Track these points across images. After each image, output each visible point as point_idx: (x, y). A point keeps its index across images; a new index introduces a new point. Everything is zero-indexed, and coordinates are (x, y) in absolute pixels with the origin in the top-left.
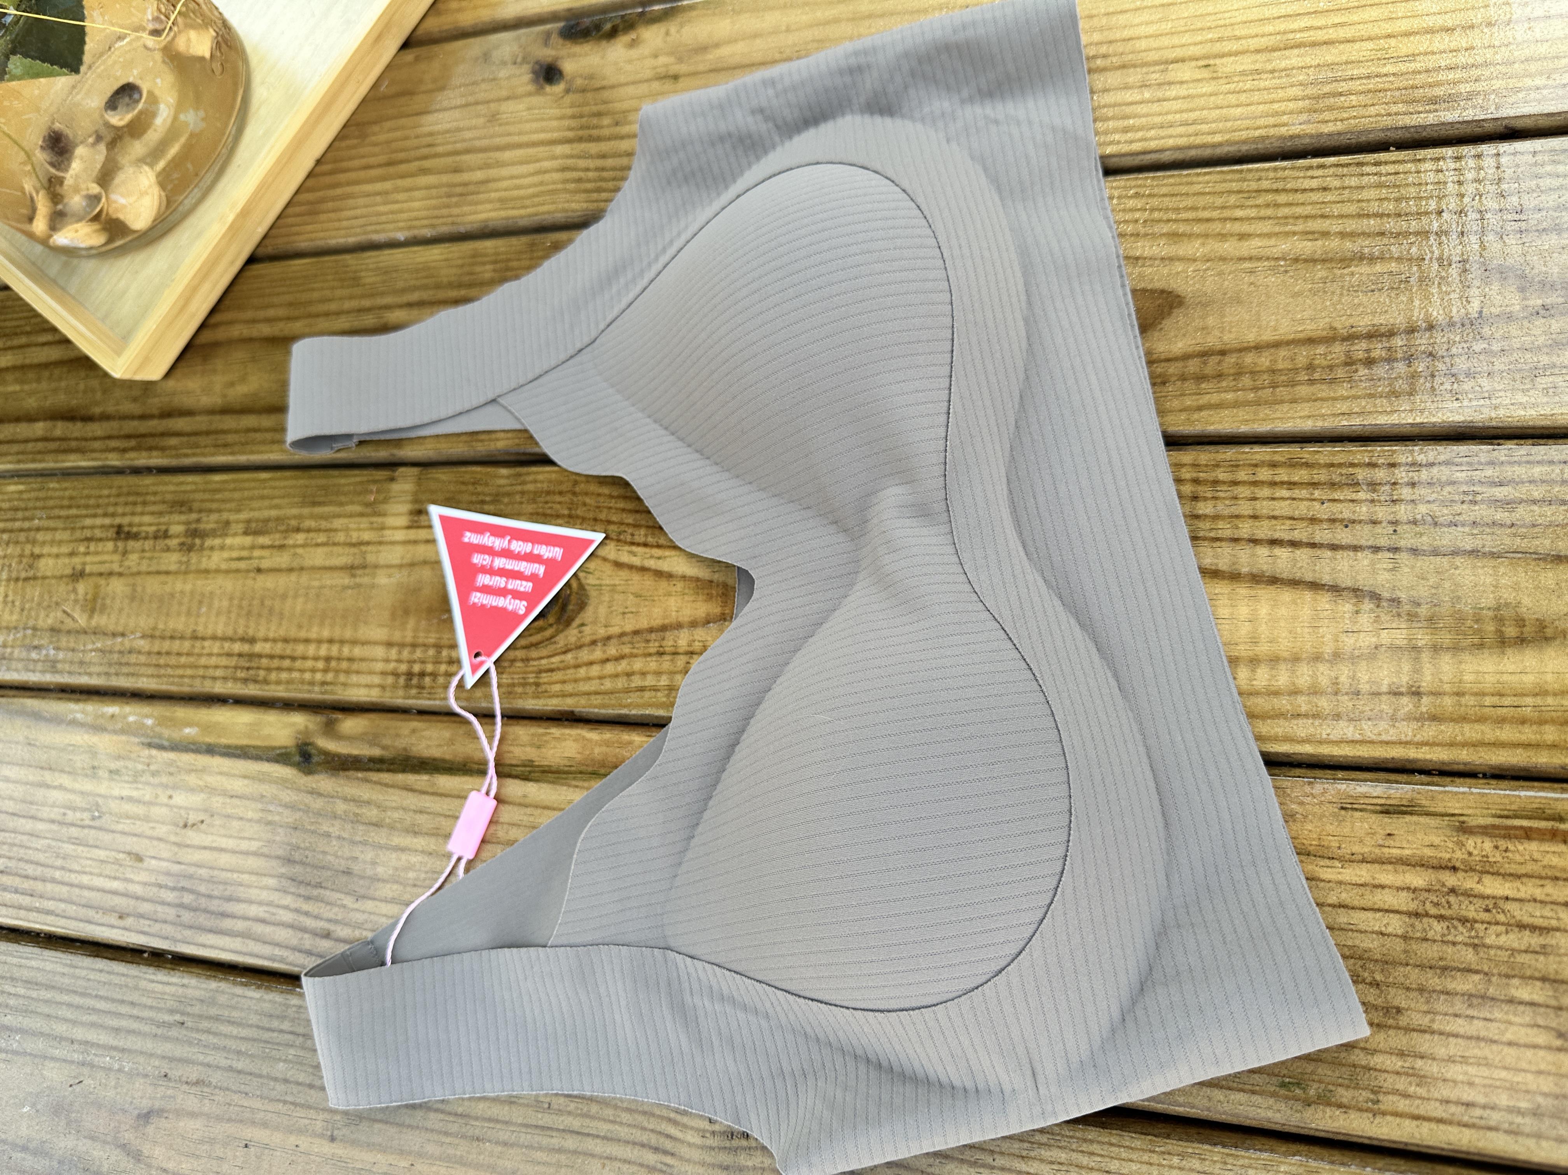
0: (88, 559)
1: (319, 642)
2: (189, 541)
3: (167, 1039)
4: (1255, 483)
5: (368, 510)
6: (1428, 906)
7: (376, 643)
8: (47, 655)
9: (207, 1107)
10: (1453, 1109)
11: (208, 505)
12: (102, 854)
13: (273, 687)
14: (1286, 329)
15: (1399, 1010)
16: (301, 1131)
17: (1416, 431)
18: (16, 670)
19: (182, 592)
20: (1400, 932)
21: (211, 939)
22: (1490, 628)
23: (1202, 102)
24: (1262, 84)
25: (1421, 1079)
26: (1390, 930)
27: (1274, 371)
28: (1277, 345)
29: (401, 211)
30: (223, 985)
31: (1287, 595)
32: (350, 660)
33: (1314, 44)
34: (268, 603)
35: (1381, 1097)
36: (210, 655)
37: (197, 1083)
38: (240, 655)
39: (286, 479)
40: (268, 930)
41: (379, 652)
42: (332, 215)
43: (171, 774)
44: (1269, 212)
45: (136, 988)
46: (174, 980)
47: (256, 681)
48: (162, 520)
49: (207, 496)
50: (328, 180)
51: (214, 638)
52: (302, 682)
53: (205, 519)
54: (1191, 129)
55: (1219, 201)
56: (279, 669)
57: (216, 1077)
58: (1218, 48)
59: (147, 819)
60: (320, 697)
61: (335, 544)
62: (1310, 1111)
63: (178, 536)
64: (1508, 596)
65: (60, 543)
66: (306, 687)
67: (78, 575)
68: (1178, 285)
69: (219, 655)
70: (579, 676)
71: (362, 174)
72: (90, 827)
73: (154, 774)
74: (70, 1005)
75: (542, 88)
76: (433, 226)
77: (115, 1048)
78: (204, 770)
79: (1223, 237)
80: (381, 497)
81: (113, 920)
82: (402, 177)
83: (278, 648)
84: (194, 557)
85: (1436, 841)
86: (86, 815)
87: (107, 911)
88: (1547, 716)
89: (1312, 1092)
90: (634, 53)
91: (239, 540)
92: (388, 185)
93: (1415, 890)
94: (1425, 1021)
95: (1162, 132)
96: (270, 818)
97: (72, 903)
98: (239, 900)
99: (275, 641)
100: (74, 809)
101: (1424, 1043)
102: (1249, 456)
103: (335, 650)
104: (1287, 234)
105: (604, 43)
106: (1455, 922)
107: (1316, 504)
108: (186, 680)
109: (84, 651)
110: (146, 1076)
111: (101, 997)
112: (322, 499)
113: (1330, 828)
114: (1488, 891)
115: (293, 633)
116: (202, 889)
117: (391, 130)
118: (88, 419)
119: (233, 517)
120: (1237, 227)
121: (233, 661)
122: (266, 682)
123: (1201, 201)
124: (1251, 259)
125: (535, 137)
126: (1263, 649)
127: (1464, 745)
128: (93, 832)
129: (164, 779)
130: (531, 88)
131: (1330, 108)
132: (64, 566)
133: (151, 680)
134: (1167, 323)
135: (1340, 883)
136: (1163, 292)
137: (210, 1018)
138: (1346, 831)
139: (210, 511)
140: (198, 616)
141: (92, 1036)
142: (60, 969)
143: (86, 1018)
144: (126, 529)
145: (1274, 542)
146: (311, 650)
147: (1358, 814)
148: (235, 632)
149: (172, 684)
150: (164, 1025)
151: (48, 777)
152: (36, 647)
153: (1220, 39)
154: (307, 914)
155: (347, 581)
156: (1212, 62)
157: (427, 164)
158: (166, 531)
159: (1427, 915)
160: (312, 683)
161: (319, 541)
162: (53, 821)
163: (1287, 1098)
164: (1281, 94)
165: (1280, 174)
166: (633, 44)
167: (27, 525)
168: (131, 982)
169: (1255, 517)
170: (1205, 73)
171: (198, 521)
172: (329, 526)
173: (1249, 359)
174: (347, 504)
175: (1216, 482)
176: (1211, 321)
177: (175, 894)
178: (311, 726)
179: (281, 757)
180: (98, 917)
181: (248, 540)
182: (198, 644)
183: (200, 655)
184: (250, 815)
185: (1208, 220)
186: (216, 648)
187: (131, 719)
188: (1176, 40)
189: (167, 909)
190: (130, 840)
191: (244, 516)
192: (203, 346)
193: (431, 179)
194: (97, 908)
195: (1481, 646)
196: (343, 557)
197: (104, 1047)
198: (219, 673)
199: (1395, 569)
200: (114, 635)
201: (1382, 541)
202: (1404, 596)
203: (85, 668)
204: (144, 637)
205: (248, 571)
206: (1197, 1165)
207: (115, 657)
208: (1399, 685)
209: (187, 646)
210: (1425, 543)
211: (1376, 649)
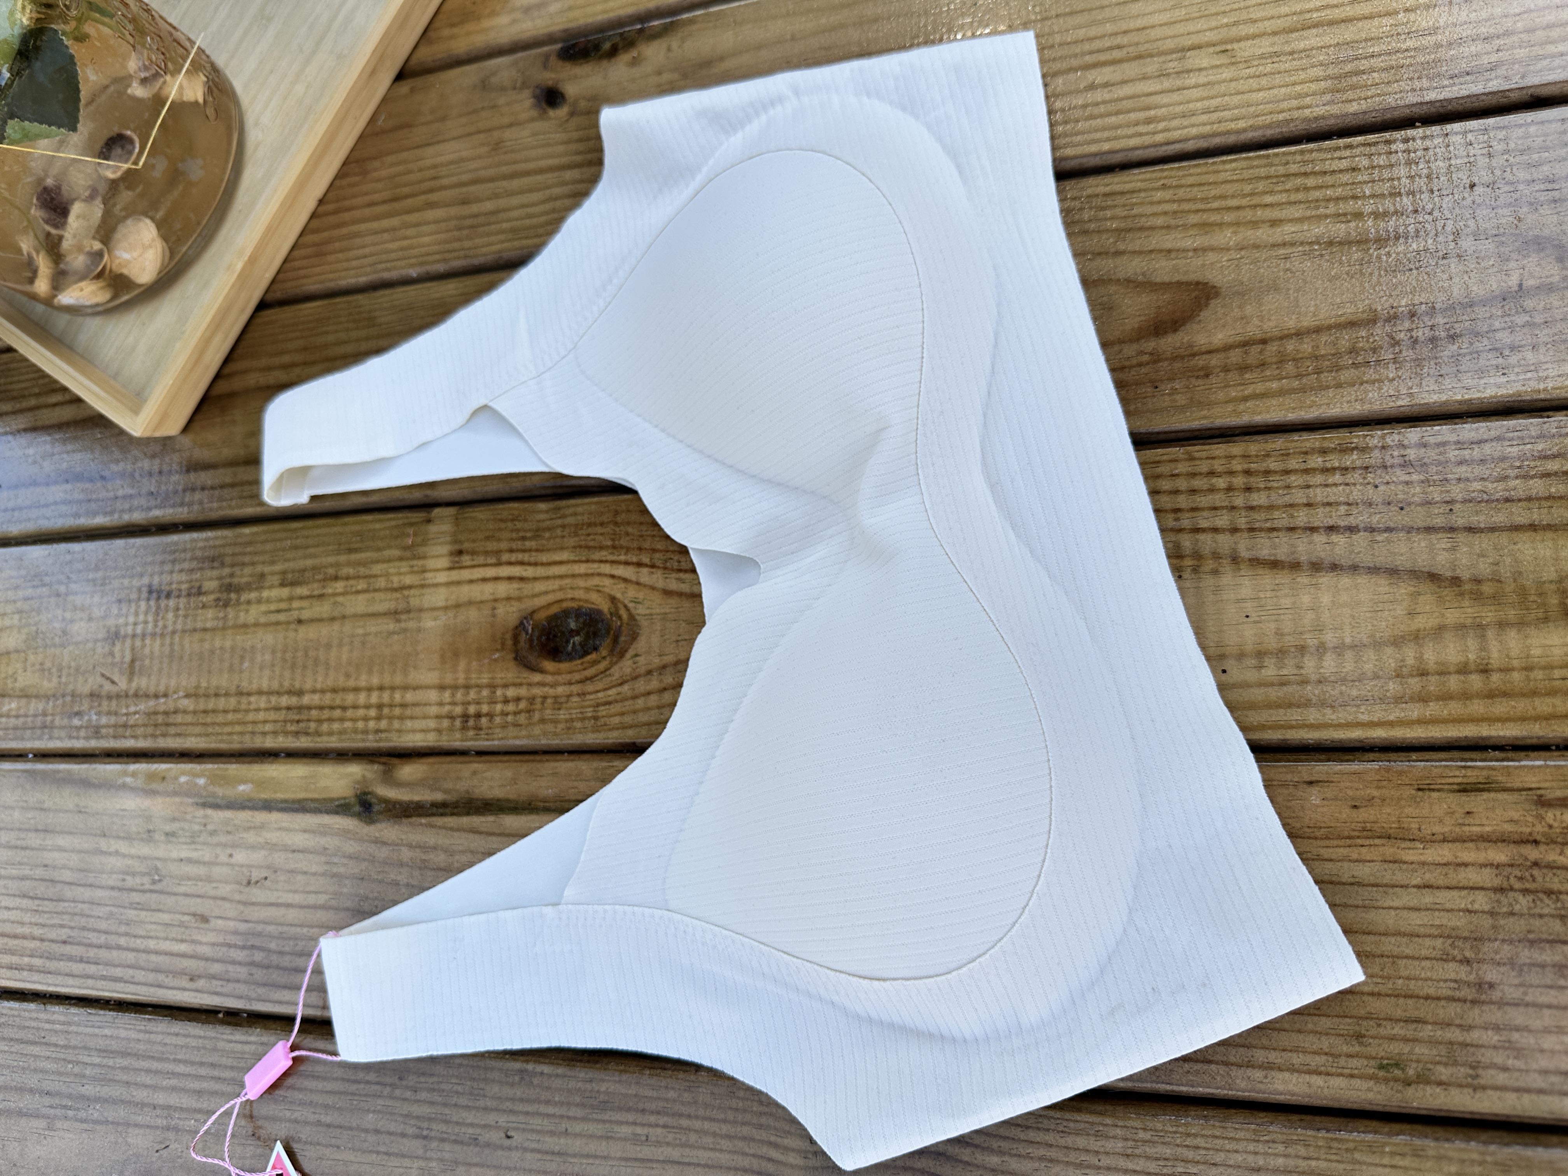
0: (121, 620)
1: (369, 689)
2: (224, 596)
4: (1307, 471)
5: (408, 554)
6: (1512, 880)
7: (428, 687)
8: (90, 720)
10: (1553, 1079)
11: (240, 559)
12: (166, 917)
13: (325, 738)
14: (1326, 313)
15: (1491, 986)
17: (1465, 408)
18: (59, 738)
19: (222, 648)
20: (1486, 908)
22: (1554, 600)
23: (1223, 88)
24: (1282, 67)
25: (1518, 1052)
26: (1476, 906)
27: (1316, 358)
28: (1318, 330)
29: (411, 247)
31: (1347, 580)
32: (403, 706)
33: (1332, 23)
34: (311, 653)
35: (1480, 1072)
36: (258, 710)
38: (289, 708)
39: (317, 527)
41: (433, 695)
42: (340, 256)
43: (229, 832)
44: (1300, 196)
45: (215, 1049)
46: (253, 1039)
47: (307, 734)
48: (195, 577)
49: (238, 549)
50: (332, 219)
51: (260, 693)
52: (356, 731)
53: (238, 572)
54: (1214, 116)
55: (1248, 188)
56: (330, 720)
58: (1234, 32)
59: (209, 879)
60: (375, 745)
61: (375, 590)
62: (1410, 1092)
63: (212, 592)
66: (360, 736)
67: (113, 637)
68: (1214, 277)
69: (266, 709)
70: (637, 707)
71: (367, 212)
72: (151, 891)
73: (213, 833)
74: (148, 1071)
75: (545, 112)
76: (445, 260)
77: (199, 1111)
78: (262, 827)
79: (1255, 224)
80: (419, 540)
81: (185, 983)
82: (409, 212)
83: (328, 699)
84: (231, 612)
85: (1516, 815)
86: (146, 880)
87: (176, 974)
89: (1411, 1072)
90: (636, 72)
91: (275, 593)
92: (395, 221)
93: (1498, 866)
94: (1518, 995)
95: (1186, 122)
96: (335, 870)
97: (140, 968)
99: (323, 691)
100: (134, 874)
101: (1519, 1016)
102: (1298, 444)
103: (386, 697)
104: (1320, 218)
105: (605, 63)
106: (1541, 895)
107: (1370, 488)
108: (235, 737)
109: (127, 714)
111: (180, 1061)
112: (356, 546)
113: (1408, 811)
115: (341, 682)
116: (273, 945)
117: (392, 165)
119: (267, 569)
120: (1269, 214)
121: (281, 715)
122: (318, 734)
123: (1229, 189)
124: (1284, 244)
125: (543, 163)
126: (1328, 637)
127: (1537, 718)
128: (154, 896)
129: (223, 838)
130: (534, 113)
131: (1353, 87)
133: (199, 739)
134: (1204, 314)
135: (1424, 864)
136: (1198, 283)
138: (1425, 812)
139: (243, 564)
140: (241, 672)
141: (174, 1100)
142: (133, 1035)
143: (166, 1082)
144: (157, 588)
145: (1330, 529)
146: (362, 698)
147: (1435, 795)
148: (281, 685)
149: (221, 741)
151: (103, 844)
152: (78, 714)
153: (1236, 23)
155: (393, 627)
156: (1229, 47)
157: (433, 197)
158: (200, 587)
159: (1512, 889)
160: (366, 732)
161: (359, 588)
162: (113, 888)
163: (1386, 1080)
164: (1302, 75)
165: (1307, 157)
166: (635, 62)
168: (208, 1044)
169: (1309, 505)
170: (1223, 59)
171: (232, 575)
172: (368, 572)
173: (1290, 346)
174: (384, 549)
175: (1267, 472)
176: (1249, 310)
177: (246, 952)
178: (369, 775)
179: (341, 808)
180: (168, 981)
181: (285, 592)
182: (244, 700)
183: (247, 711)
184: (314, 868)
185: (1238, 208)
186: (263, 702)
187: (183, 779)
188: (1191, 27)
189: (239, 969)
190: (192, 901)
191: (278, 567)
192: (220, 397)
193: (438, 213)
194: (167, 972)
195: (1546, 620)
196: (384, 602)
197: (187, 1110)
198: (268, 727)
199: (1453, 549)
200: (156, 696)
201: (1439, 521)
202: (1465, 575)
203: (128, 732)
204: (187, 696)
205: (288, 623)
206: (1303, 1151)
207: (160, 719)
208: (1466, 664)
209: (233, 702)
210: (1481, 520)
211: (1441, 629)
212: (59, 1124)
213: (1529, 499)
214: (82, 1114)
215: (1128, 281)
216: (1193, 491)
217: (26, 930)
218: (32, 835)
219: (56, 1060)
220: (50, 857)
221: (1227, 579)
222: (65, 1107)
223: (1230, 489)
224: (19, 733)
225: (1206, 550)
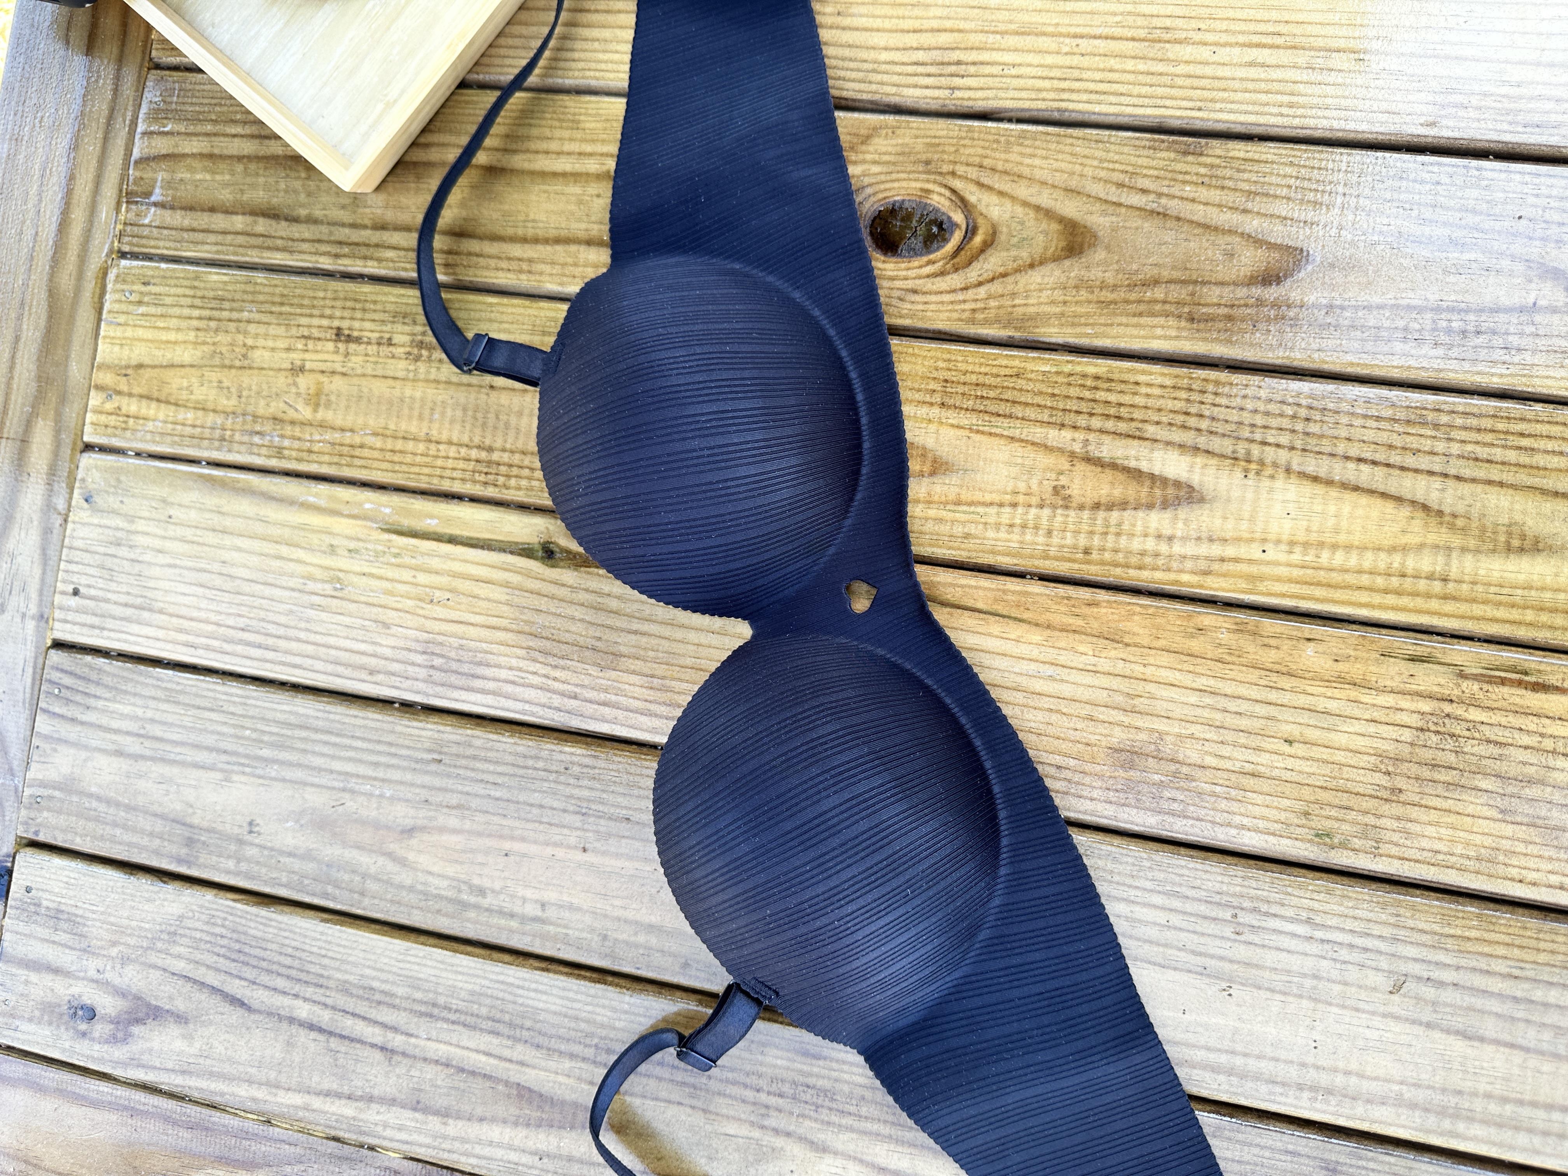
0: (307, 356)
2: (415, 351)
3: (427, 772)
6: (1430, 724)
8: (272, 441)
9: (468, 825)
10: (1425, 854)
12: (347, 620)
13: (512, 492)
15: (1400, 791)
16: (556, 845)
17: (1473, 388)
18: (239, 452)
19: (412, 397)
20: (1409, 740)
21: (464, 695)
22: (1502, 538)
23: (1354, 91)
25: (1409, 835)
26: (1403, 738)
27: (1378, 328)
28: (1383, 307)
30: (478, 732)
31: (1364, 500)
34: (503, 417)
35: (1381, 845)
36: (447, 458)
37: (458, 807)
38: (477, 461)
39: (513, 306)
40: (519, 690)
43: (413, 557)
45: (392, 732)
46: (429, 726)
47: (495, 485)
48: (384, 328)
51: (450, 443)
56: (517, 476)
57: (475, 803)
58: (1372, 45)
59: (392, 594)
62: (1333, 852)
63: (403, 346)
64: (1518, 517)
65: (275, 337)
67: (298, 370)
69: (456, 459)
72: (333, 597)
73: (396, 555)
74: (326, 743)
77: (375, 779)
78: (447, 556)
81: (364, 675)
83: (517, 458)
84: (421, 366)
85: (1443, 682)
86: (328, 587)
87: (356, 667)
88: (1529, 603)
89: (1336, 841)
93: (1423, 714)
94: (1416, 799)
95: (1320, 113)
96: (516, 601)
97: (319, 659)
98: (488, 665)
99: (512, 452)
100: (315, 580)
101: (1414, 812)
102: (1350, 392)
106: (1446, 736)
107: (1395, 436)
108: (423, 478)
109: (311, 441)
110: (407, 801)
111: (358, 738)
113: (1372, 668)
114: (1471, 717)
116: (453, 654)
118: (295, 220)
121: (471, 465)
122: (505, 487)
126: (1342, 538)
127: (1471, 618)
128: (336, 601)
129: (407, 561)
131: (1454, 118)
132: (284, 360)
133: (384, 474)
135: (1374, 705)
137: (464, 757)
138: (1383, 671)
140: (431, 421)
141: (349, 768)
143: (343, 754)
144: (346, 332)
145: (1360, 460)
147: (1392, 660)
148: (471, 439)
149: (408, 479)
150: (421, 761)
151: (284, 551)
152: (258, 433)
154: (555, 679)
156: (1366, 57)
158: (390, 339)
159: (1429, 730)
162: (293, 590)
163: (1319, 844)
164: (1417, 97)
167: (235, 315)
168: (386, 726)
169: (1349, 439)
170: (1359, 67)
171: (424, 333)
173: (1362, 315)
175: (1325, 409)
177: (425, 657)
178: (551, 528)
179: (526, 552)
180: (348, 672)
182: (433, 447)
183: (437, 457)
184: (497, 597)
186: (452, 451)
187: (368, 506)
188: (1340, 32)
189: (417, 669)
190: (375, 610)
192: (415, 164)
194: (347, 665)
195: (1494, 551)
197: (364, 777)
198: (457, 474)
199: (1443, 490)
200: (343, 430)
201: (1437, 468)
202: (1447, 510)
203: (314, 457)
204: (375, 434)
205: (481, 387)
206: (1254, 884)
207: (345, 450)
208: (1433, 573)
209: (421, 447)
210: (1467, 473)
211: (1422, 546)
212: (235, 778)
213: (1503, 463)
214: (259, 772)
215: (1249, 236)
216: (1267, 414)
217: (203, 615)
218: (211, 534)
219: (234, 726)
220: (227, 556)
221: (1279, 483)
222: (243, 765)
223: (1294, 417)
224: (195, 441)
225: (1268, 460)
